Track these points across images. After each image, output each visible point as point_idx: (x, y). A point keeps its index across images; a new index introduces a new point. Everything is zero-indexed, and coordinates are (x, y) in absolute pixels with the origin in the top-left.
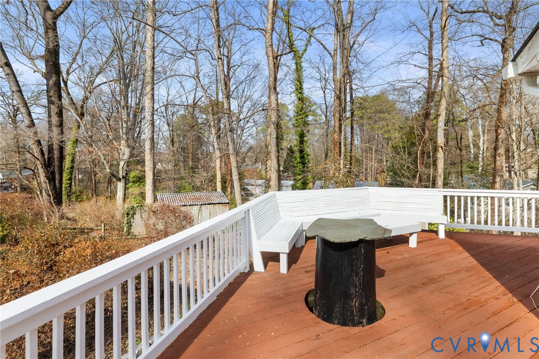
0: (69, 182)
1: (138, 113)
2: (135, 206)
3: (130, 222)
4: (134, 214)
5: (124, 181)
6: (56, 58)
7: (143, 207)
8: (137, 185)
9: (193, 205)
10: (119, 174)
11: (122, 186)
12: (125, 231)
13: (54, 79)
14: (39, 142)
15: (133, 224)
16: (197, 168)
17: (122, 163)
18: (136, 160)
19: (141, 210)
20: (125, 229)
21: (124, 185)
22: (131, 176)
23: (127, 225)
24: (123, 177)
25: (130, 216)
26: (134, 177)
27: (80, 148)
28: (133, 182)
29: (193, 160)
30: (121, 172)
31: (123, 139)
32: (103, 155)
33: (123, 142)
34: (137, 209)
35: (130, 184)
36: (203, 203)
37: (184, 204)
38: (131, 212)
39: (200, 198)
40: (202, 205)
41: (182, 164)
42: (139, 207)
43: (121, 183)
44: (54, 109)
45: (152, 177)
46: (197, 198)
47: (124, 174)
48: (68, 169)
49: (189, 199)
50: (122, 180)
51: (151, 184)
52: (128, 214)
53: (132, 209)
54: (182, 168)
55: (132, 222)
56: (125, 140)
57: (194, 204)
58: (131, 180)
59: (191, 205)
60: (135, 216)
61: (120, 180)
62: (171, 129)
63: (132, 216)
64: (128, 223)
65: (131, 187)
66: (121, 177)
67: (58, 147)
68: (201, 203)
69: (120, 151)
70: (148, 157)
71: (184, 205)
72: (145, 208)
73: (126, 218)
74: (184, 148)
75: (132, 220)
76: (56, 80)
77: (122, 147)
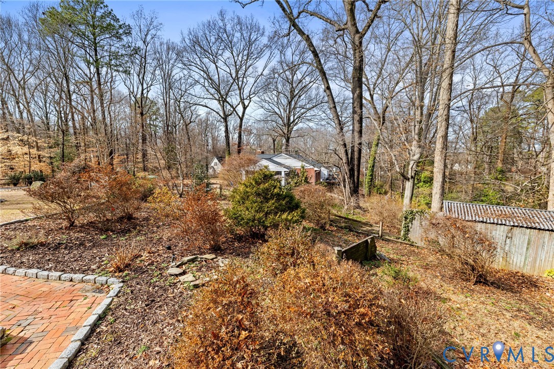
0: (370, 177)
1: (432, 111)
2: (415, 211)
3: (408, 226)
4: (413, 219)
5: (412, 181)
6: (360, 74)
7: (423, 213)
8: (427, 185)
9: (497, 224)
10: (408, 173)
11: (410, 185)
12: (402, 234)
13: (357, 92)
14: (345, 145)
15: (411, 230)
16: (510, 171)
17: (412, 163)
18: (426, 161)
19: (421, 216)
20: (402, 233)
21: (412, 184)
22: (422, 176)
23: (404, 229)
24: (412, 177)
25: (408, 220)
26: (425, 178)
27: (381, 150)
28: (424, 182)
29: (504, 161)
30: (410, 172)
31: (415, 140)
32: (395, 156)
33: (415, 143)
34: (417, 214)
35: (421, 184)
36: (516, 224)
37: (481, 219)
38: (410, 217)
39: (512, 216)
40: (513, 226)
41: (486, 166)
42: (419, 213)
43: (410, 183)
44: (357, 117)
45: (441, 180)
46: (506, 215)
47: (413, 174)
48: (370, 167)
49: (492, 214)
50: (410, 180)
51: (439, 188)
52: (406, 218)
53: (411, 213)
54: (486, 171)
55: (410, 227)
56: (417, 141)
57: (500, 222)
58: (422, 180)
59: (493, 223)
60: (413, 221)
61: (409, 180)
62: (475, 126)
63: (410, 221)
64: (405, 227)
65: (422, 187)
66: (410, 177)
67: (357, 149)
68: (512, 224)
69: (411, 152)
70: (438, 158)
71: (482, 222)
72: (426, 215)
73: (404, 222)
74: (492, 147)
75: (410, 225)
76: (359, 93)
77: (413, 148)
